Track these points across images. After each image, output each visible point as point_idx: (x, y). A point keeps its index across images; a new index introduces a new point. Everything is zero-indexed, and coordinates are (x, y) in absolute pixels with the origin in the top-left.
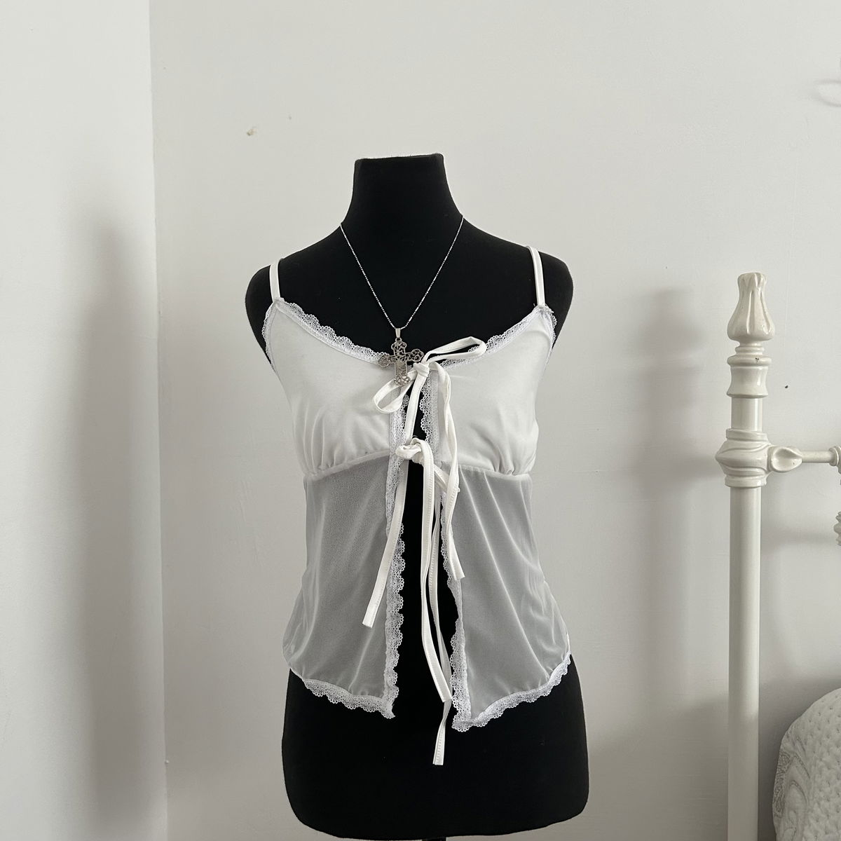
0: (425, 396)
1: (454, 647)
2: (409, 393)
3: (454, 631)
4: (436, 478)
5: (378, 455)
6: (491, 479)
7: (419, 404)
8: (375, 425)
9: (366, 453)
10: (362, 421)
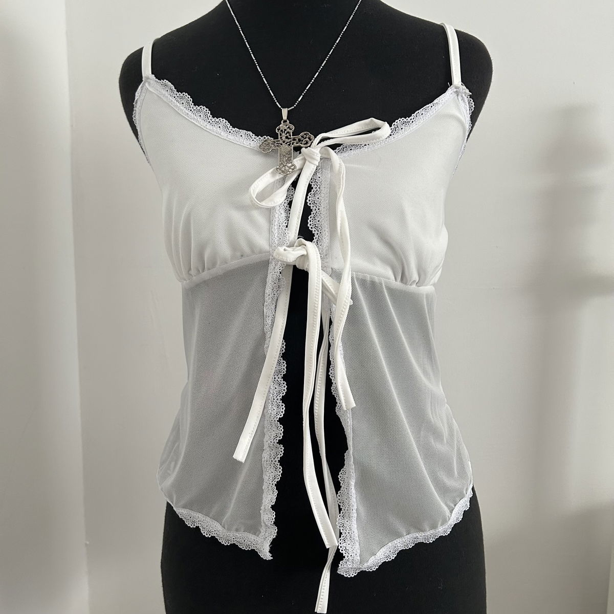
0: (314, 189)
1: (342, 482)
2: (294, 184)
3: (342, 464)
4: (324, 288)
5: (255, 258)
6: (391, 291)
7: (306, 199)
8: (252, 221)
9: (242, 256)
10: (238, 217)
